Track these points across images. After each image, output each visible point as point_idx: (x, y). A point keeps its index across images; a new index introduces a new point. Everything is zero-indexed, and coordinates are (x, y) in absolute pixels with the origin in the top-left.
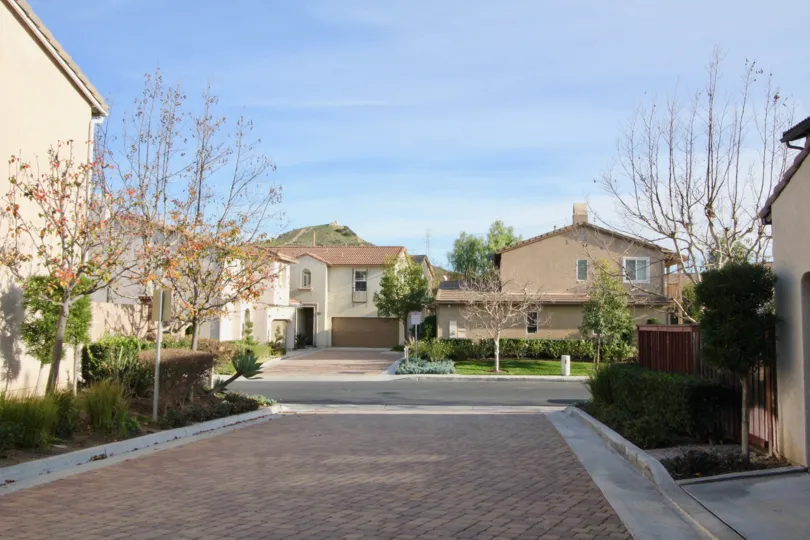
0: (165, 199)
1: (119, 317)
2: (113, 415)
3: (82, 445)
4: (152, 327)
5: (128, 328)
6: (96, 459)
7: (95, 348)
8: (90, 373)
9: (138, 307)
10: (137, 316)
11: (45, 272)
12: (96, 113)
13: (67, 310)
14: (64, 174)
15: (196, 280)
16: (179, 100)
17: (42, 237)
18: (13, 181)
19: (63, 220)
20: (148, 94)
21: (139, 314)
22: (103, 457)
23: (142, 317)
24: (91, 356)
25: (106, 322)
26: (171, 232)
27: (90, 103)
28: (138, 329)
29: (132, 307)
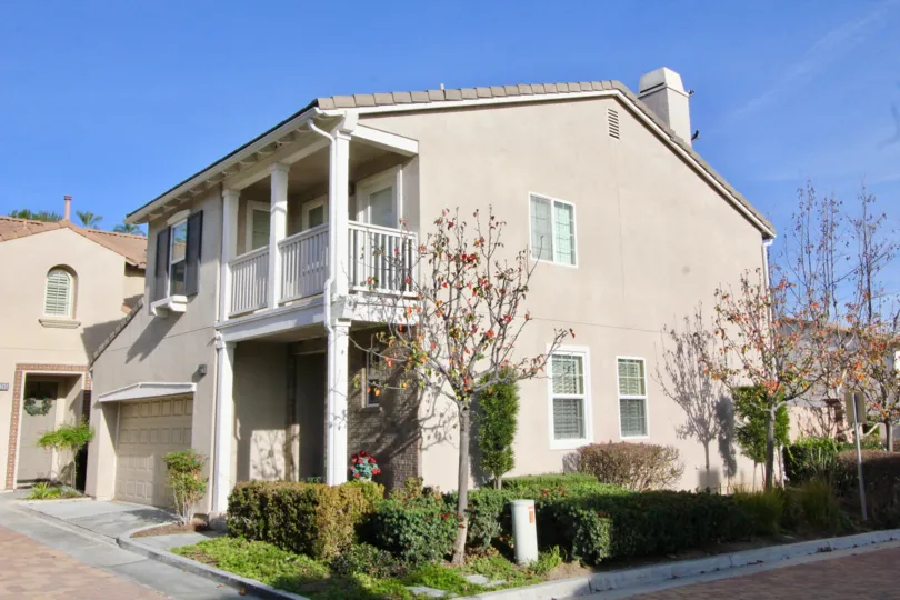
0: (835, 303)
1: (809, 420)
2: (827, 511)
3: (806, 537)
4: (841, 428)
5: (819, 430)
6: (822, 550)
7: (795, 449)
8: (793, 472)
9: (825, 410)
10: (826, 418)
11: (749, 383)
12: (766, 237)
13: (773, 415)
14: (757, 298)
15: (882, 381)
16: (835, 207)
17: (743, 353)
18: (718, 310)
19: (761, 338)
20: (804, 207)
21: (827, 416)
22: (828, 550)
23: (830, 418)
24: (792, 456)
25: (799, 424)
26: (847, 334)
27: (760, 229)
28: (828, 431)
29: (820, 410)
